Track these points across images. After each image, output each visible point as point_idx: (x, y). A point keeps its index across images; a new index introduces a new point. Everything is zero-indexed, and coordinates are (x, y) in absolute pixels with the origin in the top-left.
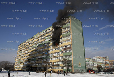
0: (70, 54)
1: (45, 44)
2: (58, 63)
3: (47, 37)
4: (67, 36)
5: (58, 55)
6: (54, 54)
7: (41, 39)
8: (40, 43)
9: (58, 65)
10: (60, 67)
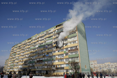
0: (77, 56)
1: (46, 46)
2: (62, 66)
3: (48, 39)
4: (73, 37)
5: (62, 57)
6: (57, 56)
7: (41, 40)
8: (39, 44)
9: (63, 68)
10: (65, 70)
